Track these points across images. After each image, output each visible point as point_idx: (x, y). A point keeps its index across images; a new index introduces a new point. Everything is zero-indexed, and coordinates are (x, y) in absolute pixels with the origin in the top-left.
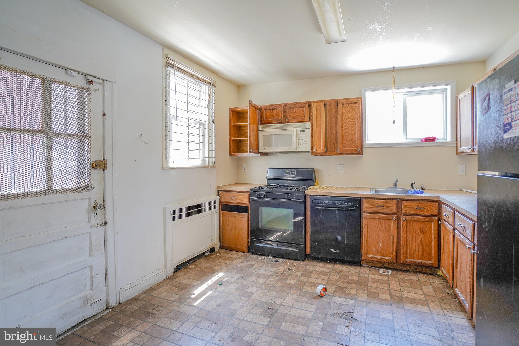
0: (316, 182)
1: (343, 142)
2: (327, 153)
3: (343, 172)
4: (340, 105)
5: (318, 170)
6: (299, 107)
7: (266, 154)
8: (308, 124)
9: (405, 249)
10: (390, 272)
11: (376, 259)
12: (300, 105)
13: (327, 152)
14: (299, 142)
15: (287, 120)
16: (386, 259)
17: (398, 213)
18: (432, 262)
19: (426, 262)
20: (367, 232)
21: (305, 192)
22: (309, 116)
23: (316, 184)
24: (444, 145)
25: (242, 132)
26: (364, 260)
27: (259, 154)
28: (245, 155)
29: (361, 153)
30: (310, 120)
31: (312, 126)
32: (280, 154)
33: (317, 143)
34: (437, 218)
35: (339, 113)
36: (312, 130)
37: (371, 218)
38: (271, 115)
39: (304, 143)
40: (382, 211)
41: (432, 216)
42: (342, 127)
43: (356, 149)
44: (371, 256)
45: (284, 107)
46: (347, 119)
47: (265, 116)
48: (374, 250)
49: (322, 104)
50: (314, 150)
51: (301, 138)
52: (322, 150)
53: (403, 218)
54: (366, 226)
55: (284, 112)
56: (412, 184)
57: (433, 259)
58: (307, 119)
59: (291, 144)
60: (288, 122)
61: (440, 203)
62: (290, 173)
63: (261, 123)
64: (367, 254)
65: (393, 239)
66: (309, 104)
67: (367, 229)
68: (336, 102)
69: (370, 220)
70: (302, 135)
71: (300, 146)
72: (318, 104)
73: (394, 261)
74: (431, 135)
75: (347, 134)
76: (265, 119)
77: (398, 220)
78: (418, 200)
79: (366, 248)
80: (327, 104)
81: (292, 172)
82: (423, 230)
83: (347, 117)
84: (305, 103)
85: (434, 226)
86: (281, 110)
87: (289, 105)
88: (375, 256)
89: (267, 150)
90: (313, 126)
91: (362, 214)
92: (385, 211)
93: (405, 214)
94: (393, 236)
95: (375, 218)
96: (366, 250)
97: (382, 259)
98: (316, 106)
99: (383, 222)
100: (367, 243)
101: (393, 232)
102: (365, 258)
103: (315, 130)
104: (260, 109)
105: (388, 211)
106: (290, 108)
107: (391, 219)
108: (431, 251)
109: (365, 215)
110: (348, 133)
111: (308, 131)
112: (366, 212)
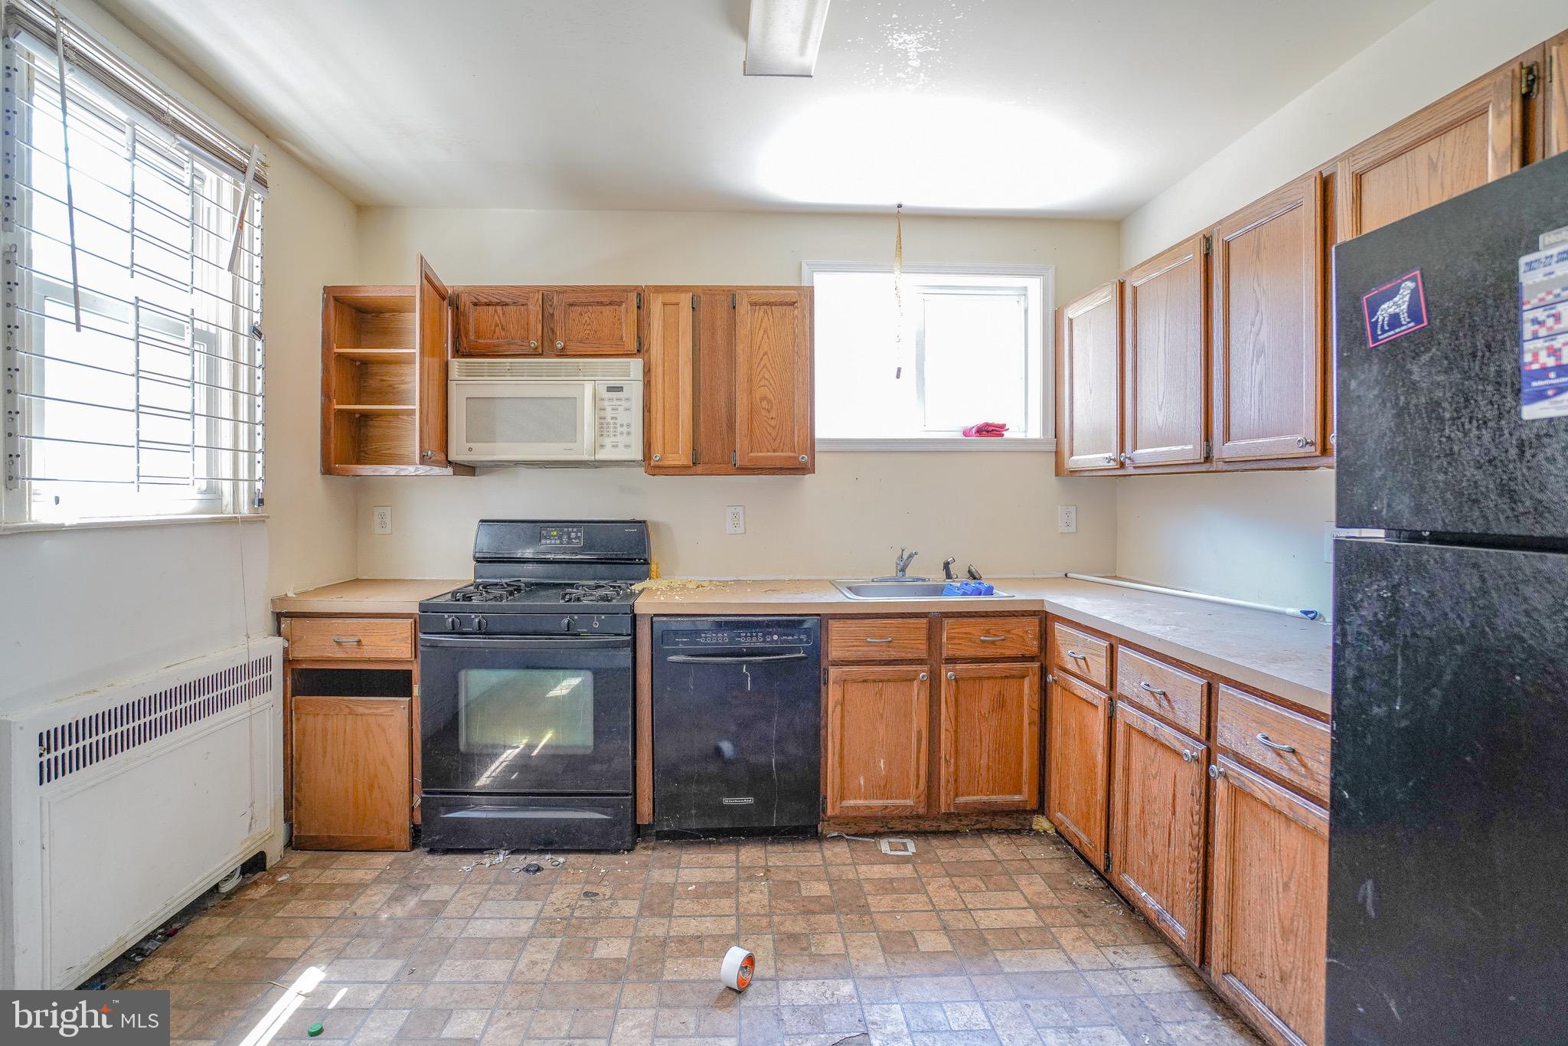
0: (653, 567)
1: (751, 431)
2: (699, 468)
3: (740, 530)
4: (743, 308)
5: (657, 525)
6: (601, 304)
7: (468, 469)
8: (636, 365)
9: (952, 769)
10: (912, 847)
11: (867, 813)
12: (608, 298)
13: (699, 463)
14: (602, 428)
15: (559, 345)
16: (897, 807)
17: (933, 658)
18: (1025, 796)
19: (1008, 798)
20: (842, 726)
21: (633, 606)
22: (639, 337)
23: (653, 574)
24: (1025, 447)
25: (373, 383)
26: (830, 818)
27: (449, 470)
28: (390, 470)
29: (806, 469)
30: (641, 349)
31: (647, 371)
32: (523, 472)
33: (664, 432)
34: (1036, 665)
35: (742, 332)
36: (647, 385)
37: (855, 681)
38: (497, 325)
39: (619, 429)
40: (885, 656)
41: (1024, 659)
42: (750, 381)
43: (792, 454)
44: (852, 803)
45: (546, 296)
46: (766, 353)
47: (472, 328)
48: (862, 782)
49: (685, 300)
50: (656, 456)
51: (609, 413)
52: (681, 456)
53: (947, 673)
54: (839, 708)
55: (547, 318)
56: (946, 565)
57: (1025, 789)
58: (633, 346)
59: (570, 431)
60: (562, 353)
61: (1044, 620)
62: (560, 537)
63: (458, 353)
64: (842, 798)
65: (919, 740)
66: (639, 295)
67: (842, 717)
68: (731, 297)
69: (852, 688)
70: (615, 402)
71: (608, 442)
72: (671, 297)
73: (922, 811)
75: (764, 404)
76: (472, 337)
77: (934, 680)
78: (986, 615)
79: (837, 780)
80: (700, 299)
81: (569, 534)
82: (1000, 704)
83: (765, 346)
84: (626, 290)
85: (1028, 688)
86: (534, 308)
87: (565, 292)
88: (867, 802)
89: (481, 453)
90: (653, 373)
91: (826, 671)
92: (893, 654)
93: (951, 661)
94: (919, 732)
95: (865, 681)
96: (837, 787)
97: (887, 807)
98: (664, 304)
99: (890, 688)
100: (841, 764)
101: (919, 720)
102: (837, 812)
103: (660, 387)
104: (453, 301)
105: (903, 655)
106: (571, 305)
107: (912, 680)
108: (1020, 765)
109: (833, 672)
110: (769, 401)
111: (634, 390)
112: (837, 663)
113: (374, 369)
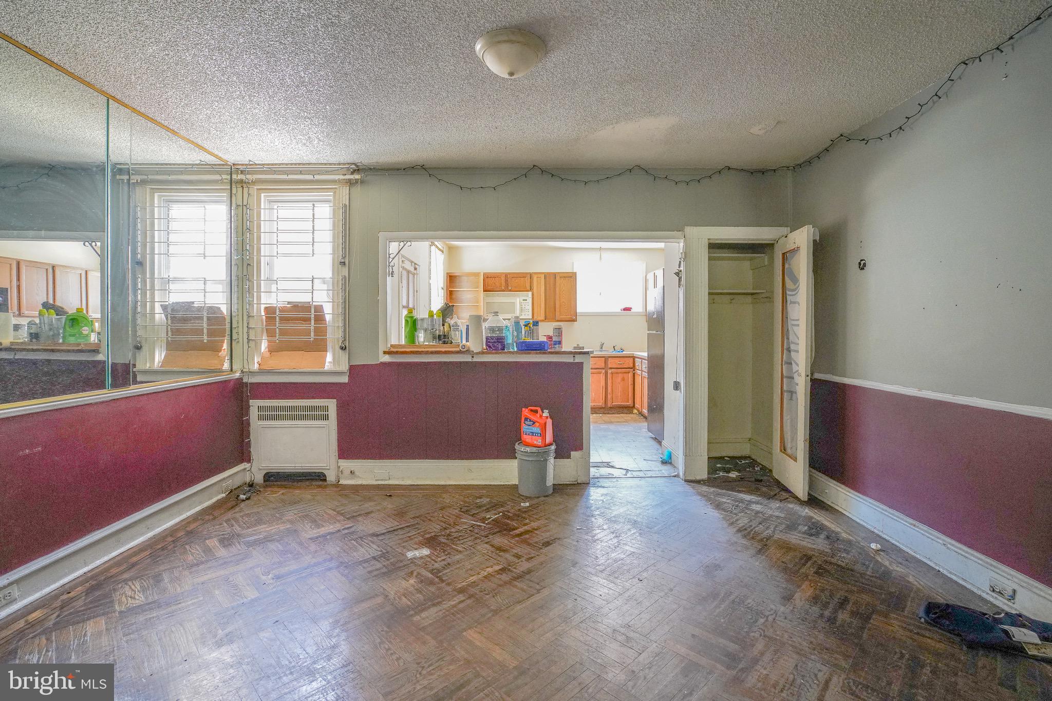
1: (560, 311)
2: (547, 320)
4: (558, 278)
6: (521, 277)
8: (530, 293)
9: (611, 396)
10: (601, 415)
12: (523, 275)
14: (521, 310)
15: (510, 288)
16: (600, 405)
17: (606, 367)
18: (630, 403)
19: (625, 404)
22: (531, 286)
24: (638, 314)
25: (456, 297)
29: (575, 320)
30: (531, 289)
33: (537, 311)
34: (632, 370)
35: (558, 284)
38: (494, 283)
39: (526, 310)
41: (629, 368)
42: (560, 297)
43: (571, 316)
45: (506, 275)
47: (490, 284)
49: (543, 276)
50: (535, 317)
51: (523, 306)
52: (542, 317)
53: (610, 371)
55: (506, 281)
56: (614, 347)
57: (630, 402)
58: (529, 288)
59: (513, 311)
60: (510, 291)
61: (634, 358)
63: (489, 290)
65: (603, 388)
66: (530, 275)
68: (555, 274)
70: (525, 303)
71: (523, 314)
72: (539, 275)
73: (604, 406)
74: (628, 306)
75: (564, 304)
76: (491, 286)
77: (606, 373)
78: (620, 357)
80: (547, 276)
82: (623, 379)
83: (564, 289)
84: (527, 273)
85: (630, 375)
86: (503, 278)
87: (511, 274)
90: (534, 296)
92: (596, 367)
93: (611, 368)
94: (603, 386)
95: (592, 374)
97: (595, 405)
98: (537, 277)
99: (597, 376)
101: (603, 383)
103: (536, 299)
105: (599, 367)
106: (513, 277)
107: (601, 373)
108: (629, 395)
110: (565, 302)
111: (530, 300)
113: (453, 293)
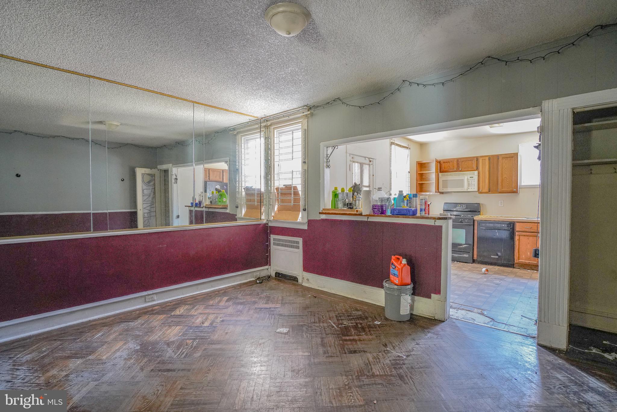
0: (481, 213)
1: (502, 185)
2: (490, 192)
3: (503, 205)
4: (500, 159)
5: (482, 204)
6: (469, 161)
7: (442, 193)
8: (476, 173)
11: (525, 263)
12: (470, 159)
13: (489, 191)
14: (469, 185)
15: (460, 169)
16: (532, 263)
20: (519, 244)
21: (473, 218)
22: (477, 167)
23: (481, 214)
25: (424, 177)
26: (517, 263)
27: (439, 193)
28: (428, 193)
29: (516, 192)
30: (477, 169)
31: (479, 173)
32: (453, 193)
33: (482, 185)
35: (500, 164)
36: (479, 176)
37: (522, 235)
38: (448, 166)
39: (472, 185)
40: (530, 231)
42: (502, 174)
43: (512, 189)
44: (521, 261)
45: (458, 160)
46: (506, 168)
47: (443, 167)
48: (524, 257)
49: (487, 158)
50: (480, 190)
51: (470, 182)
52: (486, 190)
54: (518, 241)
55: (458, 164)
58: (475, 168)
59: (462, 186)
60: (461, 171)
62: (461, 206)
63: (441, 172)
64: (519, 260)
66: (477, 158)
67: (519, 243)
68: (498, 156)
69: (521, 237)
70: (472, 180)
71: (470, 188)
72: (484, 158)
75: (505, 179)
76: (443, 169)
79: (518, 255)
80: (490, 158)
81: (462, 206)
83: (505, 167)
84: (474, 157)
86: (455, 162)
87: (461, 159)
88: (525, 261)
89: (445, 190)
90: (480, 174)
91: (515, 233)
92: (532, 231)
95: (524, 236)
96: (517, 257)
97: (530, 263)
98: (482, 160)
99: (531, 238)
100: (519, 252)
102: (517, 262)
103: (481, 177)
104: (440, 162)
105: (534, 231)
106: (463, 161)
109: (517, 233)
110: (507, 178)
111: (476, 177)
112: (518, 231)
113: (424, 174)
